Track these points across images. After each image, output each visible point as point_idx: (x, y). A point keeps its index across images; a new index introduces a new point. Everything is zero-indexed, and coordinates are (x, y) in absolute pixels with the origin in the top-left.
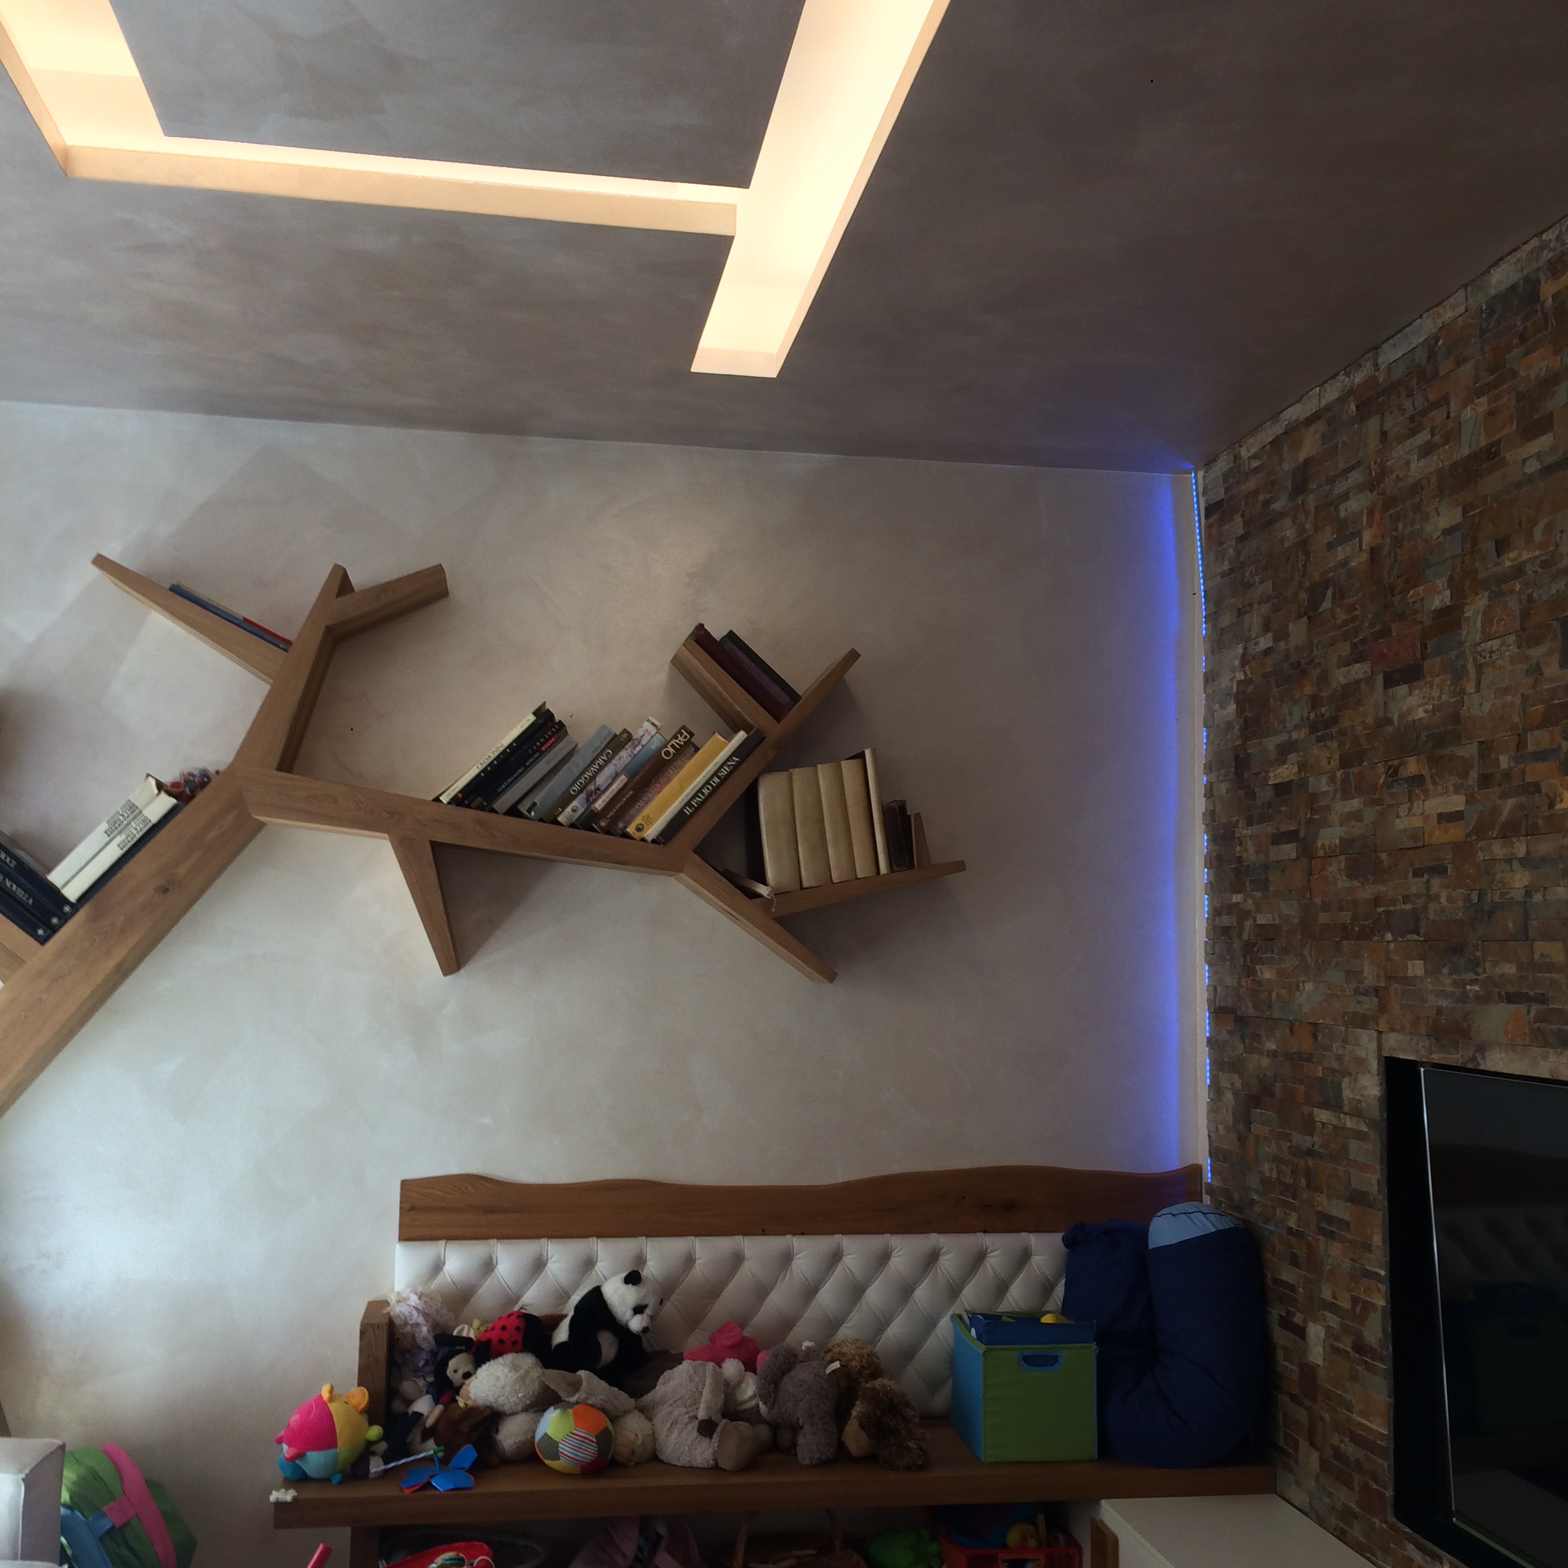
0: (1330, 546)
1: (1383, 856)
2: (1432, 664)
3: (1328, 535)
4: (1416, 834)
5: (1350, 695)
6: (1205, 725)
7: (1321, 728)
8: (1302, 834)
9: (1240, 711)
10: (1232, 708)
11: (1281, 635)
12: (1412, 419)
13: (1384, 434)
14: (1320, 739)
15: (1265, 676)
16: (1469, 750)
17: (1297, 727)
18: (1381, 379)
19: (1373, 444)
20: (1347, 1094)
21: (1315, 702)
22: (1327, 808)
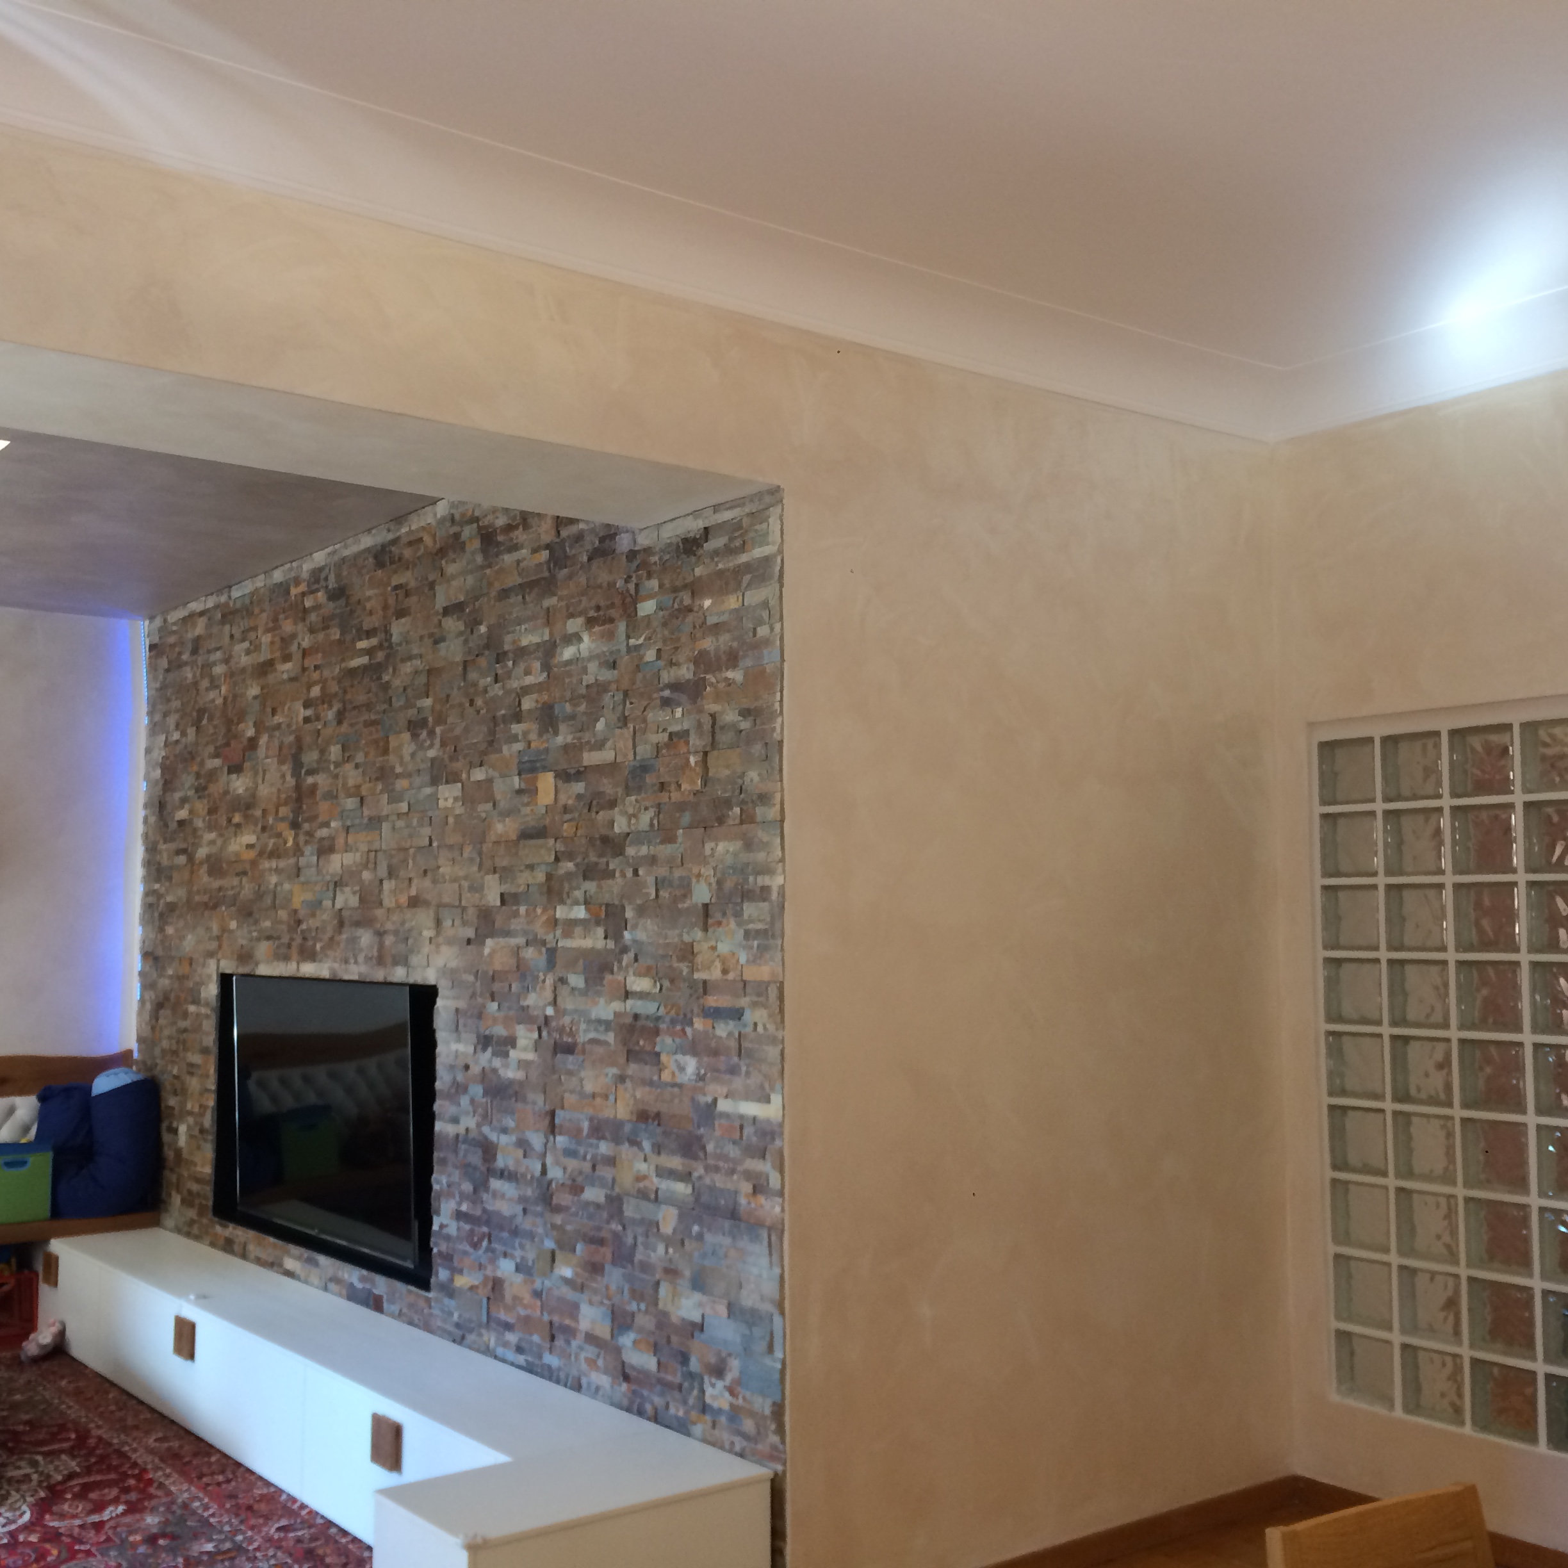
0: (207, 689)
1: (224, 865)
2: (247, 765)
3: (205, 683)
4: (237, 854)
5: (212, 775)
6: (145, 780)
7: (200, 790)
8: (189, 849)
9: (163, 774)
10: (159, 772)
11: (184, 734)
12: (243, 632)
13: (232, 636)
14: (199, 798)
15: (175, 756)
16: (258, 813)
17: (189, 789)
18: (231, 605)
19: (227, 639)
20: (203, 995)
21: (198, 775)
22: (201, 837)
